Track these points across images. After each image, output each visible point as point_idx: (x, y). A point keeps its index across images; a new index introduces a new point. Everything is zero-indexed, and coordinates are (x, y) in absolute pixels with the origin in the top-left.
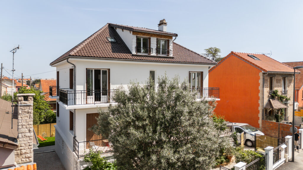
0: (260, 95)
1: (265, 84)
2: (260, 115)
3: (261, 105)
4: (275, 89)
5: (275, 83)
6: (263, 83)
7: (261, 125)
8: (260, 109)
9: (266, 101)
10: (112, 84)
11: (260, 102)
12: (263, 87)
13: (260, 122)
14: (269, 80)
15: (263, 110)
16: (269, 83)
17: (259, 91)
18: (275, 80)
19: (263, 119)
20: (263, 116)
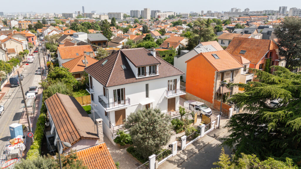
0: (214, 85)
1: (218, 78)
2: (213, 97)
3: (214, 90)
4: (225, 79)
5: (225, 75)
6: (217, 77)
7: (213, 102)
8: (214, 93)
9: (218, 88)
10: (126, 95)
11: (214, 89)
12: (217, 80)
13: (213, 100)
14: (221, 75)
15: (215, 94)
16: (221, 77)
17: (214, 82)
18: (225, 74)
19: (215, 99)
20: (215, 97)
